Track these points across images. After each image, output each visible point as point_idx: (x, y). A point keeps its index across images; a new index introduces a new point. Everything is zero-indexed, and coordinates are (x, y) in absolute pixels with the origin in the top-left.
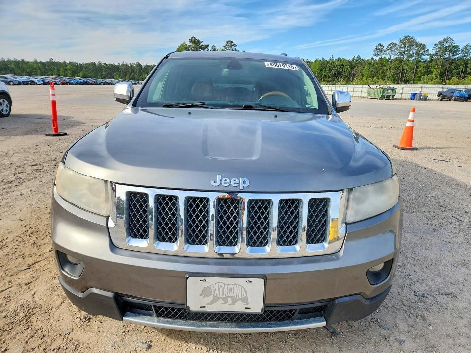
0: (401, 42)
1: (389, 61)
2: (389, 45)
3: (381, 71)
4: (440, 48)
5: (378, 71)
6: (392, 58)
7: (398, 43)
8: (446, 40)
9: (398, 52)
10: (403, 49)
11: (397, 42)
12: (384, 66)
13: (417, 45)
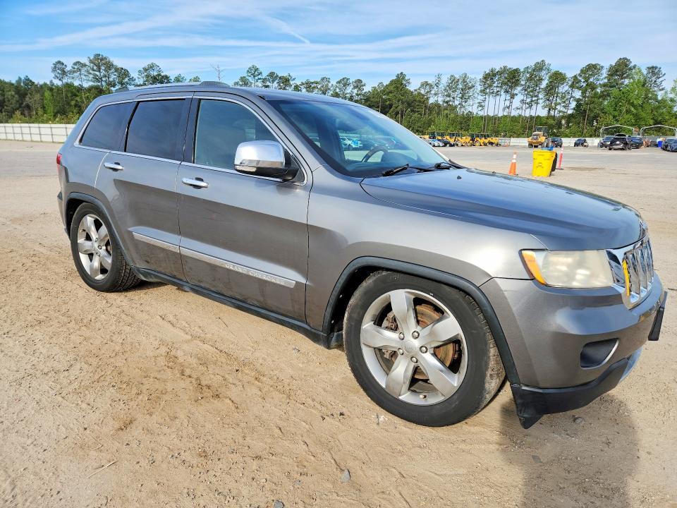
0: (91, 61)
1: (80, 89)
2: (75, 64)
3: (73, 103)
4: (147, 76)
5: (68, 104)
6: (86, 85)
7: (88, 63)
8: (152, 67)
9: (91, 76)
10: (98, 73)
11: (85, 60)
12: (76, 96)
13: (117, 70)
